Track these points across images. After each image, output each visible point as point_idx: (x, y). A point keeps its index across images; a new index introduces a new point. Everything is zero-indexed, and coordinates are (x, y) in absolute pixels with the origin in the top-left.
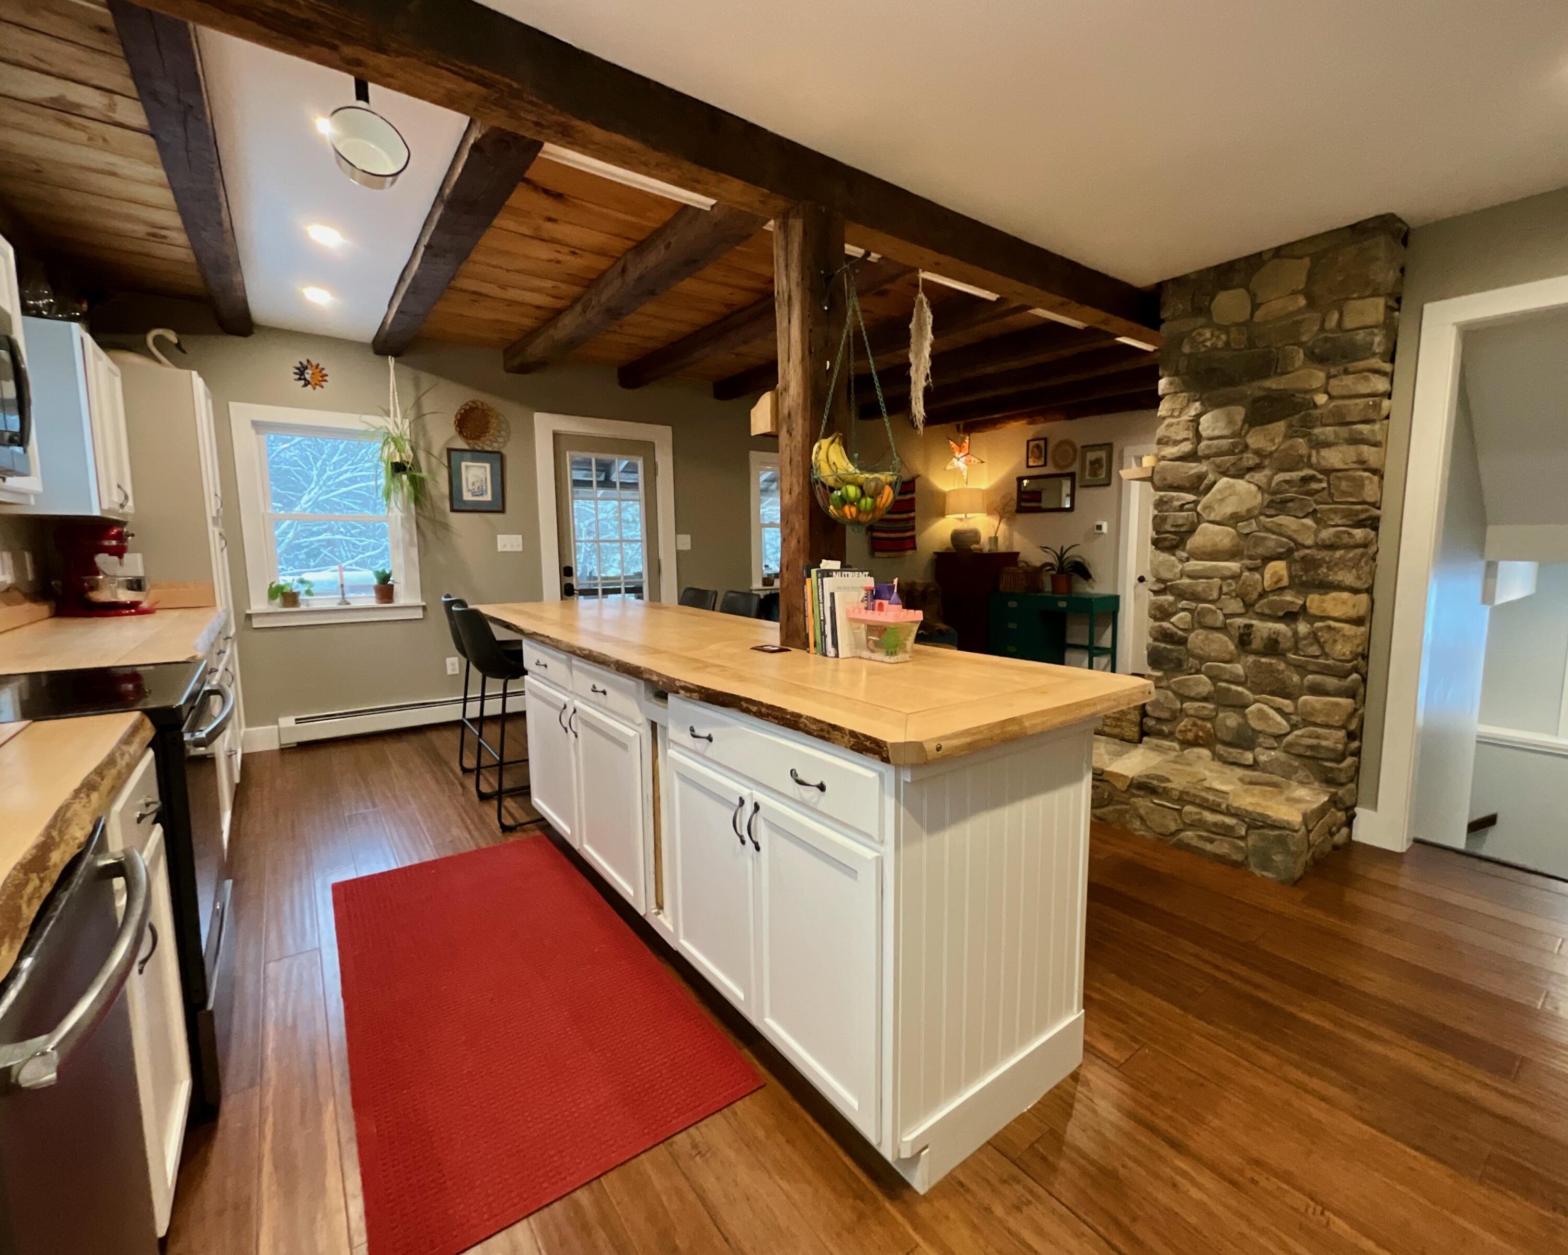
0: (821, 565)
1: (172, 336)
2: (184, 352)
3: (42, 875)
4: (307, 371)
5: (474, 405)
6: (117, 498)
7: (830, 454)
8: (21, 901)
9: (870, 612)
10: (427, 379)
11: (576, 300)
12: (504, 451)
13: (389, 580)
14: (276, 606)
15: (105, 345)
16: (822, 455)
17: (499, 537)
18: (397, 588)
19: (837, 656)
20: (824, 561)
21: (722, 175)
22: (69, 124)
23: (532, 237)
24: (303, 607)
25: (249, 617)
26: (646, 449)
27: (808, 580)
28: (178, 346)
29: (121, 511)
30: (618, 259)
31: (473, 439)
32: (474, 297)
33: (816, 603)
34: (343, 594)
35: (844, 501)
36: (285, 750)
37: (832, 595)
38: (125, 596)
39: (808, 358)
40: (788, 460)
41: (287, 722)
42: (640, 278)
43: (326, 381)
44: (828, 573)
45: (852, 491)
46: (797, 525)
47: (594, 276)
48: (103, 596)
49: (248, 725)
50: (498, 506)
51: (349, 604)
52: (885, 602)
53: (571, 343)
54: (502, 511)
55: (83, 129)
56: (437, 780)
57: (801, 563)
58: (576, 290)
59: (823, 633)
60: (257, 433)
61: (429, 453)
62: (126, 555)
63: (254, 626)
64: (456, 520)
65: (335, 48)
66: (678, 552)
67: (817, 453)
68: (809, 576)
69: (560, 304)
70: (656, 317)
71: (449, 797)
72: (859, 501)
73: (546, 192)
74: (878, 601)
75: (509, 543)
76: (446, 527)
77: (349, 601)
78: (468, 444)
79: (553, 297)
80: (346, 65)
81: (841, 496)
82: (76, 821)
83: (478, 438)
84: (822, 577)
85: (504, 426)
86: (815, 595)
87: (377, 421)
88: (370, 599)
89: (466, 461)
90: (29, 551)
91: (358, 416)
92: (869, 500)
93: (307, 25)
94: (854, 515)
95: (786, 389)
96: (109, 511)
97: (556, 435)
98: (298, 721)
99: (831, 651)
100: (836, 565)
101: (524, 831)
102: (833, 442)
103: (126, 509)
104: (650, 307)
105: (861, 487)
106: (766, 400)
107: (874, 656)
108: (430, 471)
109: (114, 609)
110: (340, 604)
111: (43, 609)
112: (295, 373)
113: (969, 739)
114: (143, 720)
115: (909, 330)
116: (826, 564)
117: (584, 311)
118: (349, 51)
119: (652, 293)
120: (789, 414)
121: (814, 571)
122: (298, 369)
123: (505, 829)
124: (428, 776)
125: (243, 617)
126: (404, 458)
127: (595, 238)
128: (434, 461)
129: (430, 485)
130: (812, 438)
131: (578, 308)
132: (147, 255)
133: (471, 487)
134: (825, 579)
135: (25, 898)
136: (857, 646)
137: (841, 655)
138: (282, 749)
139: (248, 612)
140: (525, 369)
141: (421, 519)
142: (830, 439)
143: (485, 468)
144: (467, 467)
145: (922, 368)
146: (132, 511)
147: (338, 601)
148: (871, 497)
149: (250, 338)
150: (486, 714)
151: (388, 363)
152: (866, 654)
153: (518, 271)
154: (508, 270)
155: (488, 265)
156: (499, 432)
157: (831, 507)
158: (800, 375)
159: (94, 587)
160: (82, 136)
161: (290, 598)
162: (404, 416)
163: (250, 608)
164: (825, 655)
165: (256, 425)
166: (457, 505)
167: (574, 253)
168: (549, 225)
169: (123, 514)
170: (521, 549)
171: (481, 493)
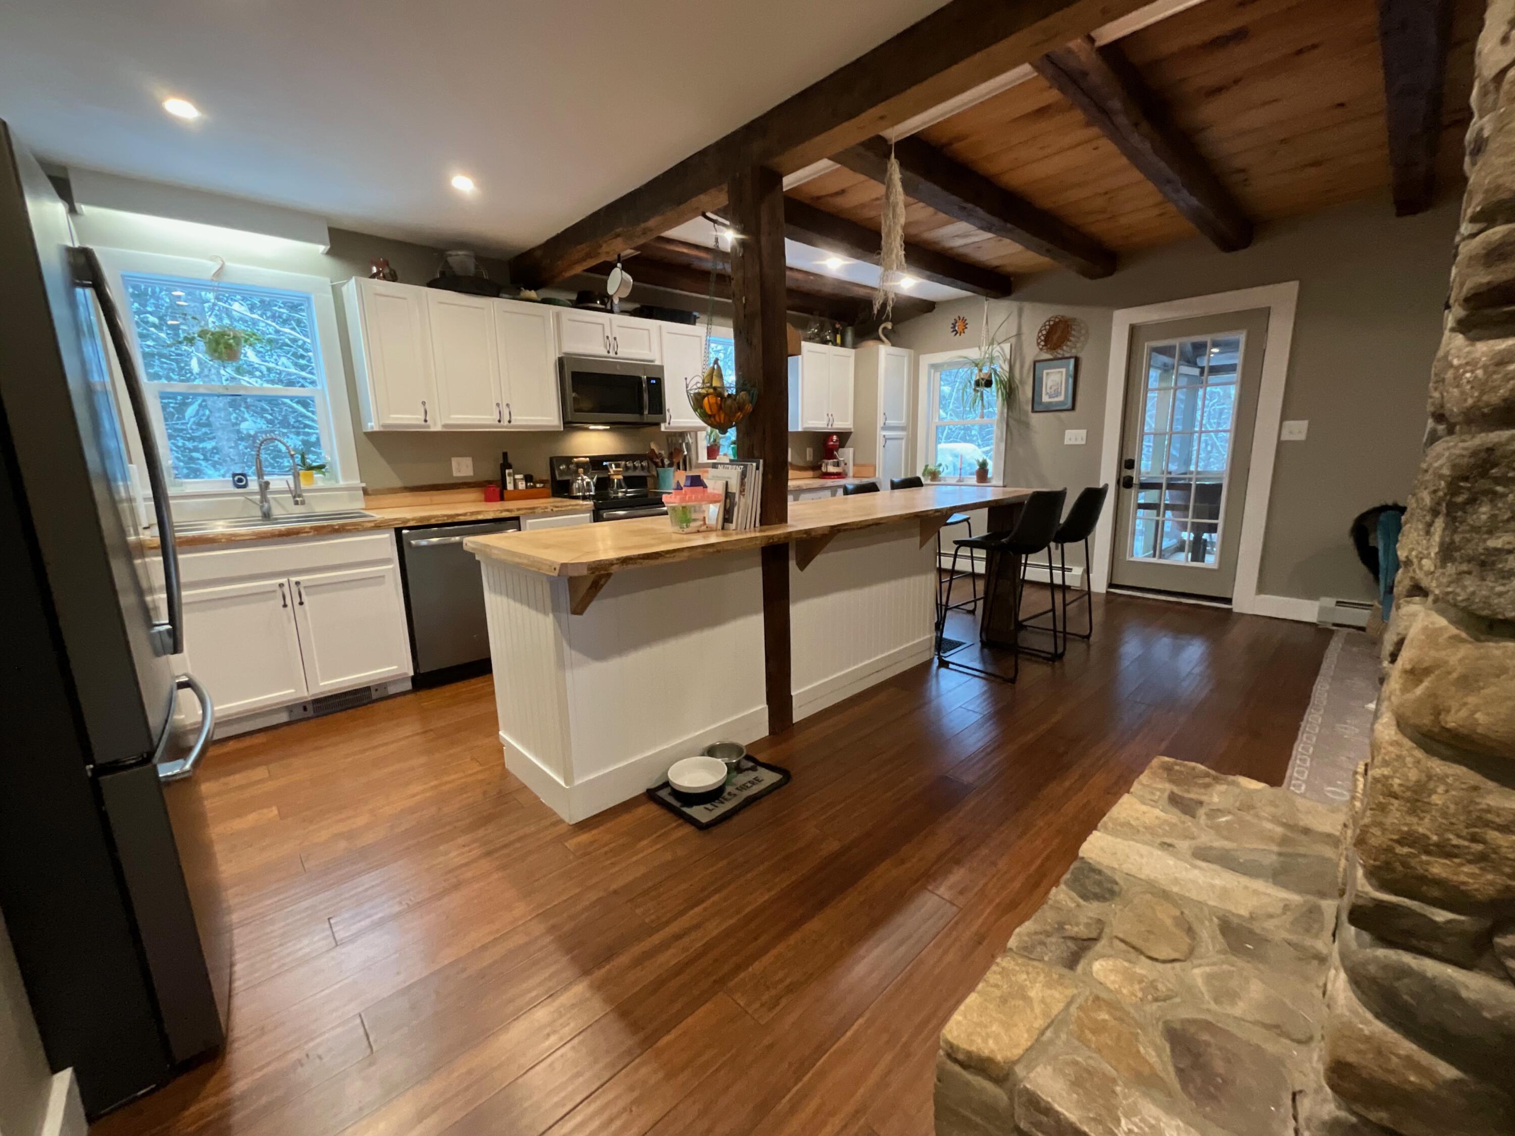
1: (889, 326)
4: (958, 324)
5: (1060, 319)
12: (1079, 355)
13: (985, 466)
17: (1067, 432)
18: (990, 472)
24: (942, 482)
26: (1256, 318)
28: (892, 330)
29: (830, 427)
31: (1055, 349)
34: (961, 474)
43: (966, 328)
50: (1069, 406)
51: (962, 482)
54: (1073, 409)
60: (932, 371)
61: (1021, 367)
64: (1036, 420)
66: (1280, 444)
75: (1075, 436)
76: (1027, 425)
77: (962, 479)
78: (1051, 354)
83: (1059, 347)
85: (1083, 332)
88: (974, 479)
89: (1047, 368)
96: (813, 428)
97: (1134, 330)
103: (836, 427)
108: (1019, 382)
109: (831, 476)
112: (951, 328)
122: (953, 324)
128: (1024, 373)
129: (1019, 392)
133: (1049, 390)
141: (1010, 420)
143: (1062, 372)
144: (1048, 374)
146: (851, 426)
147: (958, 479)
149: (935, 310)
156: (1078, 338)
161: (934, 476)
165: (935, 367)
166: (1037, 405)
169: (834, 429)
170: (1084, 442)
171: (1057, 394)
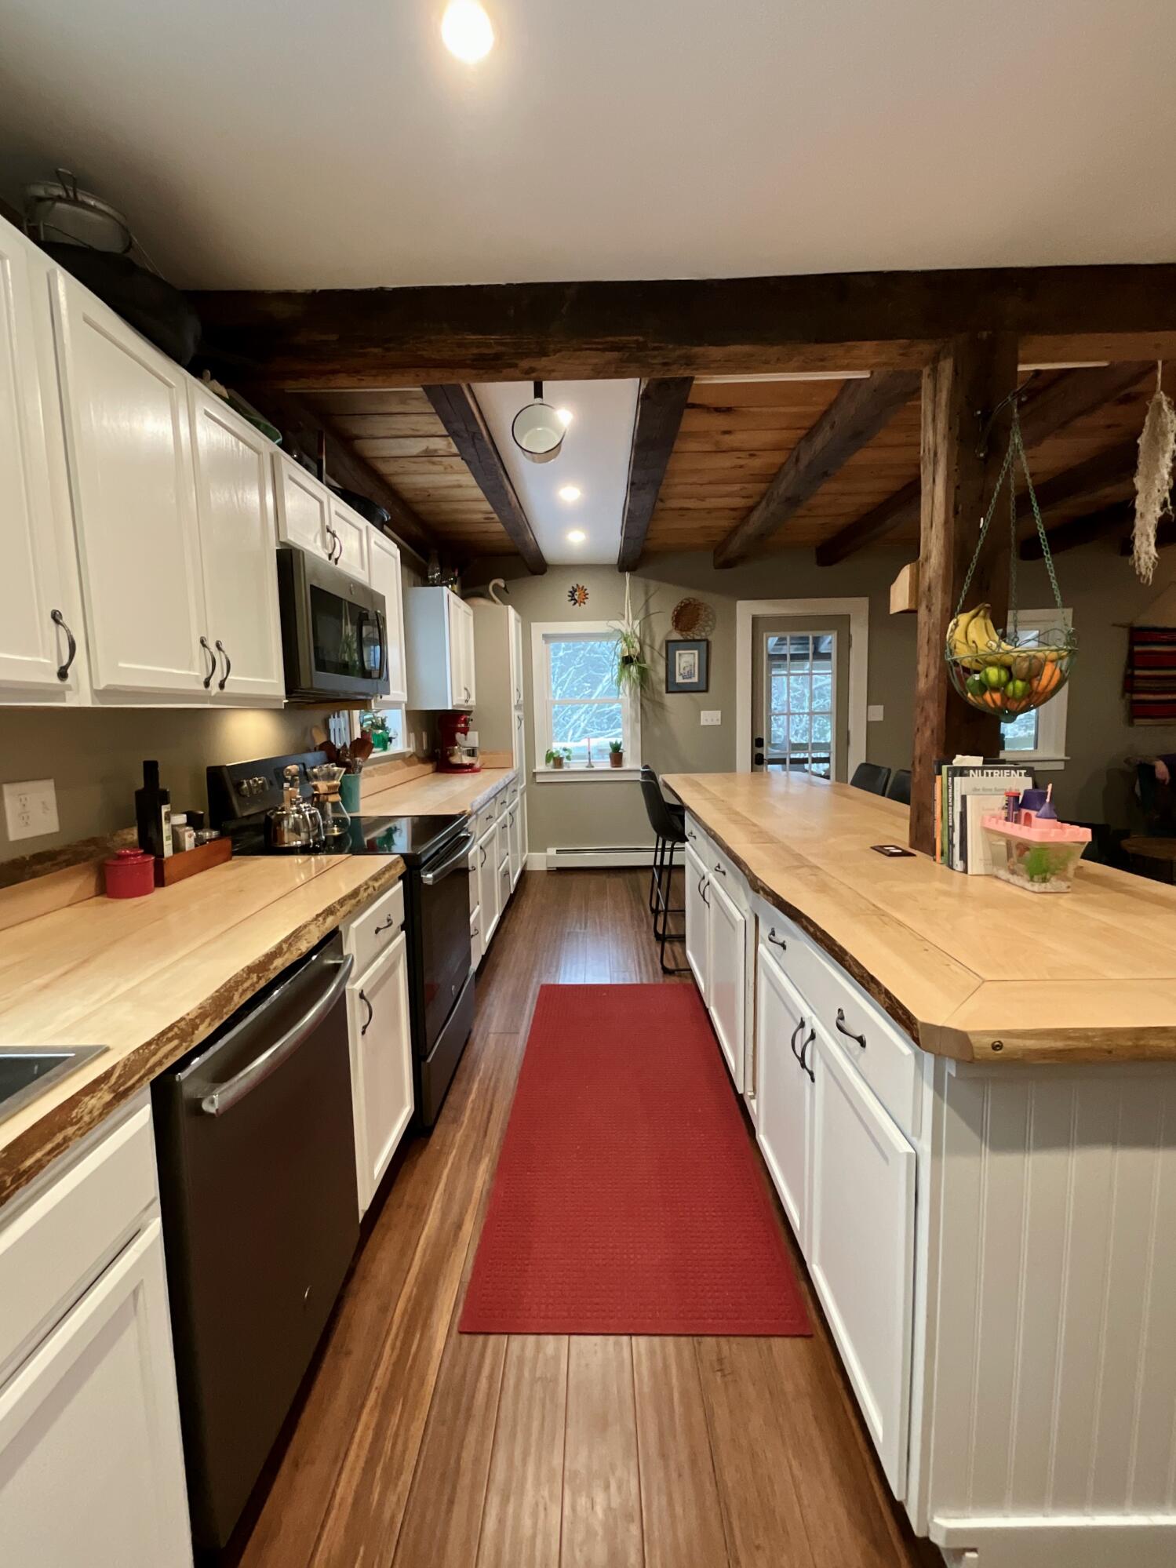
0: (954, 761)
1: (501, 583)
2: (508, 592)
3: (260, 975)
4: (577, 593)
5: (688, 602)
6: (464, 697)
7: (970, 629)
8: (236, 993)
9: (1009, 824)
10: (653, 584)
11: (763, 495)
12: (710, 638)
13: (619, 749)
14: (550, 768)
15: (464, 596)
16: (959, 634)
17: (702, 712)
18: (625, 755)
19: (965, 871)
20: (959, 757)
21: (849, 343)
22: (434, 463)
23: (716, 452)
24: (565, 769)
25: (535, 774)
26: (841, 624)
27: (938, 778)
28: (505, 589)
29: (466, 705)
30: (794, 449)
31: (685, 631)
32: (680, 512)
33: (945, 805)
34: (590, 760)
35: (984, 686)
36: (550, 872)
37: (964, 798)
38: (466, 760)
39: (952, 520)
40: (926, 640)
41: (552, 851)
42: (810, 464)
43: (587, 598)
44: (962, 772)
45: (993, 674)
46: (931, 714)
47: (774, 471)
48: (455, 760)
49: (530, 851)
50: (703, 687)
51: (593, 767)
52: (1033, 813)
53: (761, 537)
54: (706, 691)
55: (440, 463)
56: (632, 917)
57: (934, 758)
58: (763, 486)
59: (951, 842)
60: (546, 642)
61: (652, 647)
62: (469, 733)
63: (538, 781)
64: (671, 700)
65: (515, 366)
66: (868, 723)
67: (952, 631)
68: (940, 773)
69: (750, 502)
70: (843, 494)
71: (636, 932)
72: (1005, 685)
73: (718, 410)
74: (1024, 811)
75: (710, 717)
76: (661, 705)
77: (593, 764)
78: (682, 635)
79: (743, 497)
80: (525, 375)
81: (980, 681)
82: (307, 937)
83: (689, 629)
84: (954, 775)
85: (711, 616)
86: (945, 796)
87: (616, 624)
88: (605, 763)
89: (678, 650)
90: (426, 731)
91: (605, 622)
92: (1019, 684)
93: (497, 357)
94: (999, 702)
95: (927, 559)
96: (458, 706)
97: (755, 620)
98: (558, 852)
99: (958, 864)
100: (977, 761)
101: (680, 976)
102: (974, 617)
103: (469, 703)
104: (830, 487)
105: (1008, 668)
106: (905, 575)
107: (1014, 879)
108: (653, 660)
109: (461, 768)
110: (587, 767)
111: (429, 768)
112: (569, 596)
113: (1060, 1044)
114: (398, 862)
115: (1138, 446)
116: (960, 760)
117: (768, 505)
118: (525, 364)
119: (825, 474)
120: (929, 589)
121: (945, 768)
122: (571, 592)
123: (666, 971)
124: (627, 911)
125: (531, 775)
126: (632, 653)
127: (767, 437)
128: (656, 654)
129: (652, 674)
130: (951, 614)
131: (764, 503)
132: (486, 532)
133: (682, 671)
134: (957, 779)
135: (240, 990)
136: (995, 861)
137: (970, 872)
138: (548, 871)
139: (534, 771)
140: (728, 564)
141: (645, 702)
142: (972, 612)
143: (694, 654)
144: (680, 655)
145: (1155, 494)
146: (474, 704)
147: (587, 764)
148: (1022, 680)
149: (545, 575)
150: (674, 863)
151: (625, 576)
152: (1003, 873)
153: (710, 483)
154: (702, 485)
155: (686, 484)
156: (706, 622)
157: (969, 695)
158: (942, 542)
159: (452, 755)
160: (440, 468)
161: (558, 762)
162: (634, 618)
163: (535, 768)
164: (951, 867)
165: (547, 638)
166: (673, 687)
167: (752, 455)
168: (727, 437)
169: (467, 707)
170: (719, 723)
171: (690, 675)
